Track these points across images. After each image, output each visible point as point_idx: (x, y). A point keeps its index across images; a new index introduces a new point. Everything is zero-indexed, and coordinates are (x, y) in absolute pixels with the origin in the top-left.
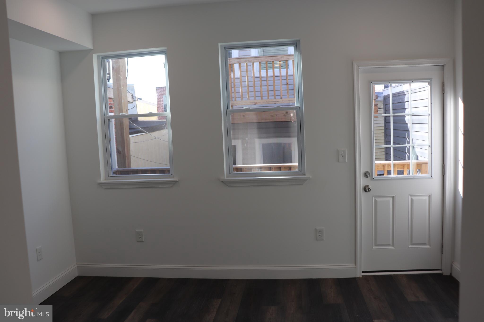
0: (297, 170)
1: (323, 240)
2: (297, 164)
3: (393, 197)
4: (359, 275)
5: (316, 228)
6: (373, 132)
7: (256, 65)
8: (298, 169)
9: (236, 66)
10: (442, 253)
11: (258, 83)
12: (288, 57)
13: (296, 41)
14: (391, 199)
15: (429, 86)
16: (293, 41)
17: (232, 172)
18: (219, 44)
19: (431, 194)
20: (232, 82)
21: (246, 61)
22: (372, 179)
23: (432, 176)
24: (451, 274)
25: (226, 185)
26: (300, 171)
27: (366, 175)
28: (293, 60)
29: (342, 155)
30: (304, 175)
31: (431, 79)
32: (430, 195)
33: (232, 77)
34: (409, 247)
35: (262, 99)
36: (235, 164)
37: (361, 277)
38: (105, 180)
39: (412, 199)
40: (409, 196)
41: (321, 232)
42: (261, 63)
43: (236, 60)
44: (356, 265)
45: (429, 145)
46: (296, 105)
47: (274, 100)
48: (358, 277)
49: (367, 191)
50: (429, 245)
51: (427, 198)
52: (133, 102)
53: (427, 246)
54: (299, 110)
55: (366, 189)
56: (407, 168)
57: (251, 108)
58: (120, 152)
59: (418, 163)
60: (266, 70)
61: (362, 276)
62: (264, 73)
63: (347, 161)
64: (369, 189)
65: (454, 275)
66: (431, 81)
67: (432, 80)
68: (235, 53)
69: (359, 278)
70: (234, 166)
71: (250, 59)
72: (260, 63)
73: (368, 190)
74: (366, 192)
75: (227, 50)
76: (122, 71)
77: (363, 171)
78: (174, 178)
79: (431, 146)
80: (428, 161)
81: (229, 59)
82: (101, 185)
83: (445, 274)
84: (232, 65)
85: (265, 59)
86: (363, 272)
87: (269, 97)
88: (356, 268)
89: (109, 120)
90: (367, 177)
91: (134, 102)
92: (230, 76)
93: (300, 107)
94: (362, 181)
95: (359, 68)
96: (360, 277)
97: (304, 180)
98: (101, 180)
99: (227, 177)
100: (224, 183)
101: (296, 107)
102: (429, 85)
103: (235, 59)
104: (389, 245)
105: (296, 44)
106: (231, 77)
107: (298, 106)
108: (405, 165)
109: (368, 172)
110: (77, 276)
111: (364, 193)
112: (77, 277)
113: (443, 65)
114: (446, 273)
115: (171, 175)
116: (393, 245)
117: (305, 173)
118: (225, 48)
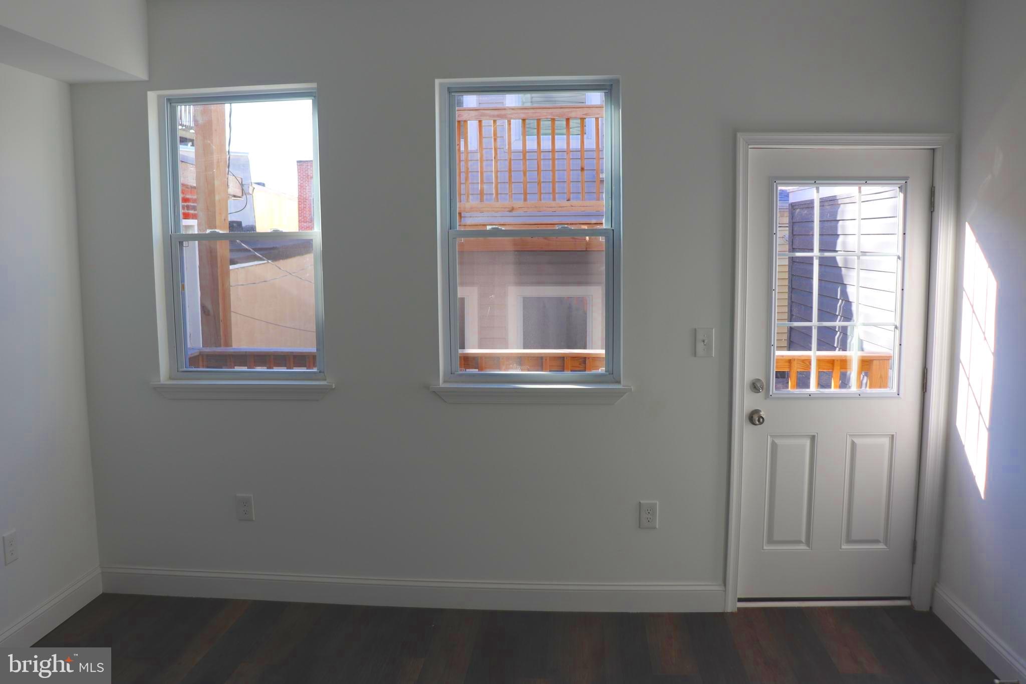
0: (602, 370)
1: (656, 528)
2: (603, 352)
3: (813, 438)
4: (731, 606)
5: (641, 502)
6: (774, 291)
7: (516, 124)
8: (604, 369)
9: (472, 127)
10: (913, 562)
11: (518, 166)
12: (585, 111)
13: (611, 80)
14: (808, 443)
15: (902, 194)
16: (604, 80)
17: (456, 371)
18: (437, 82)
19: (896, 433)
20: (461, 159)
21: (494, 116)
22: (767, 396)
23: (898, 395)
24: (931, 608)
25: (443, 400)
26: (609, 374)
27: (755, 387)
28: (597, 119)
29: (704, 341)
30: (619, 382)
31: (906, 178)
32: (893, 436)
33: (462, 149)
34: (843, 547)
35: (525, 200)
36: (463, 348)
37: (736, 610)
38: (171, 378)
39: (853, 443)
40: (848, 436)
41: (651, 510)
42: (527, 121)
43: (473, 113)
44: (725, 585)
45: (896, 324)
46: (605, 226)
47: (553, 203)
48: (728, 611)
49: (757, 423)
50: (886, 545)
51: (886, 441)
52: (242, 195)
53: (881, 546)
54: (612, 237)
55: (754, 418)
56: (839, 368)
57: (503, 229)
58: (209, 311)
59: (864, 359)
60: (536, 136)
61: (738, 608)
62: (532, 144)
63: (713, 356)
64: (761, 420)
65: (937, 612)
66: (906, 182)
67: (908, 181)
68: (470, 101)
69: (732, 613)
70: (460, 351)
71: (503, 112)
72: (524, 120)
73: (759, 421)
74: (754, 424)
75: (453, 94)
76: (216, 130)
77: (749, 377)
78: (325, 380)
79: (899, 328)
80: (893, 355)
81: (458, 110)
82: (161, 390)
83: (916, 609)
84: (462, 124)
85: (536, 113)
86: (740, 600)
87: (541, 196)
88: (725, 591)
89: (181, 243)
90: (757, 391)
91: (244, 196)
92: (457, 148)
93: (613, 230)
94: (745, 401)
95: (750, 147)
96: (734, 611)
97: (619, 394)
98: (161, 378)
99: (445, 382)
100: (439, 395)
101: (605, 229)
102: (901, 192)
103: (469, 112)
104: (799, 542)
105: (610, 89)
106: (459, 150)
107: (609, 227)
108: (836, 361)
109: (759, 380)
110: (101, 592)
111: (749, 428)
112: (100, 595)
113: (934, 150)
114: (920, 604)
115: (320, 372)
116: (808, 543)
117: (620, 378)
118: (450, 90)
